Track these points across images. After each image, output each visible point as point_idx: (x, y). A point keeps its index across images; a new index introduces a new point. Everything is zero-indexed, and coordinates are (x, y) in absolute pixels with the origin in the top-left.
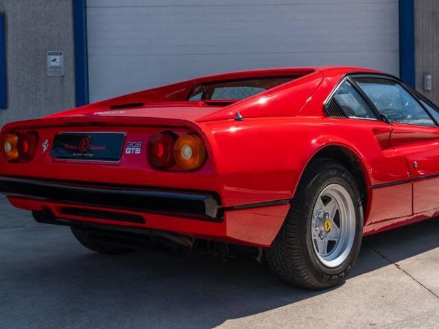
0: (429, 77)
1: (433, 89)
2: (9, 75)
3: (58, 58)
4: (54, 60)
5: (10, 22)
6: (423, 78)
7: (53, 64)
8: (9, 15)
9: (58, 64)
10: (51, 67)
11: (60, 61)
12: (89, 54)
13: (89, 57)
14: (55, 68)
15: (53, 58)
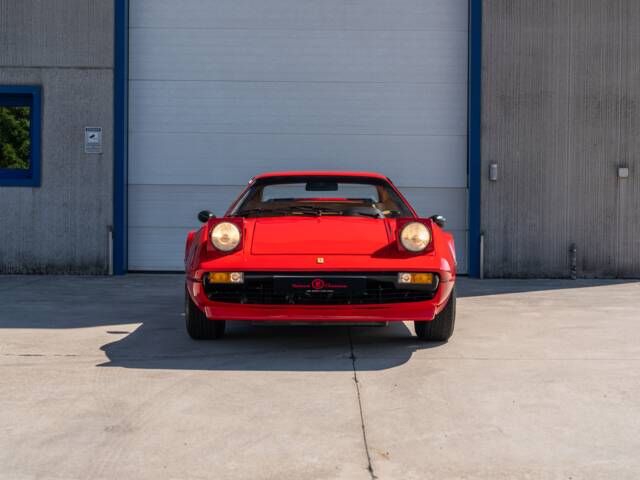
0: (495, 166)
1: (500, 178)
2: (45, 151)
3: (96, 134)
4: (93, 136)
5: (47, 94)
6: (490, 167)
7: (91, 140)
8: (46, 88)
9: (96, 141)
10: (89, 144)
11: (98, 139)
12: (130, 130)
13: (130, 134)
14: (94, 144)
15: (91, 134)
